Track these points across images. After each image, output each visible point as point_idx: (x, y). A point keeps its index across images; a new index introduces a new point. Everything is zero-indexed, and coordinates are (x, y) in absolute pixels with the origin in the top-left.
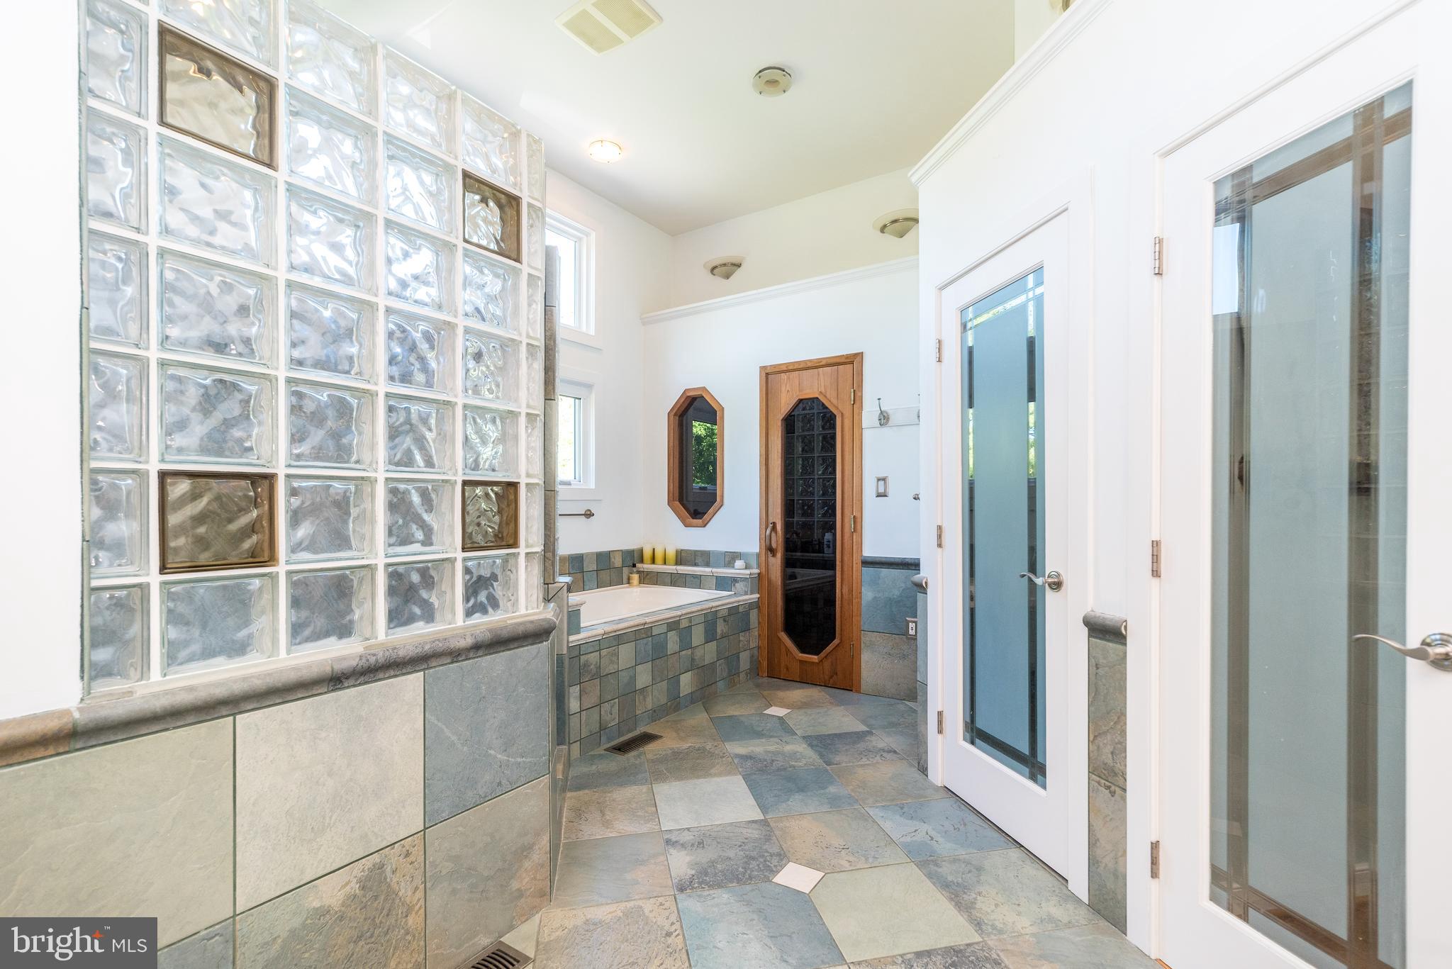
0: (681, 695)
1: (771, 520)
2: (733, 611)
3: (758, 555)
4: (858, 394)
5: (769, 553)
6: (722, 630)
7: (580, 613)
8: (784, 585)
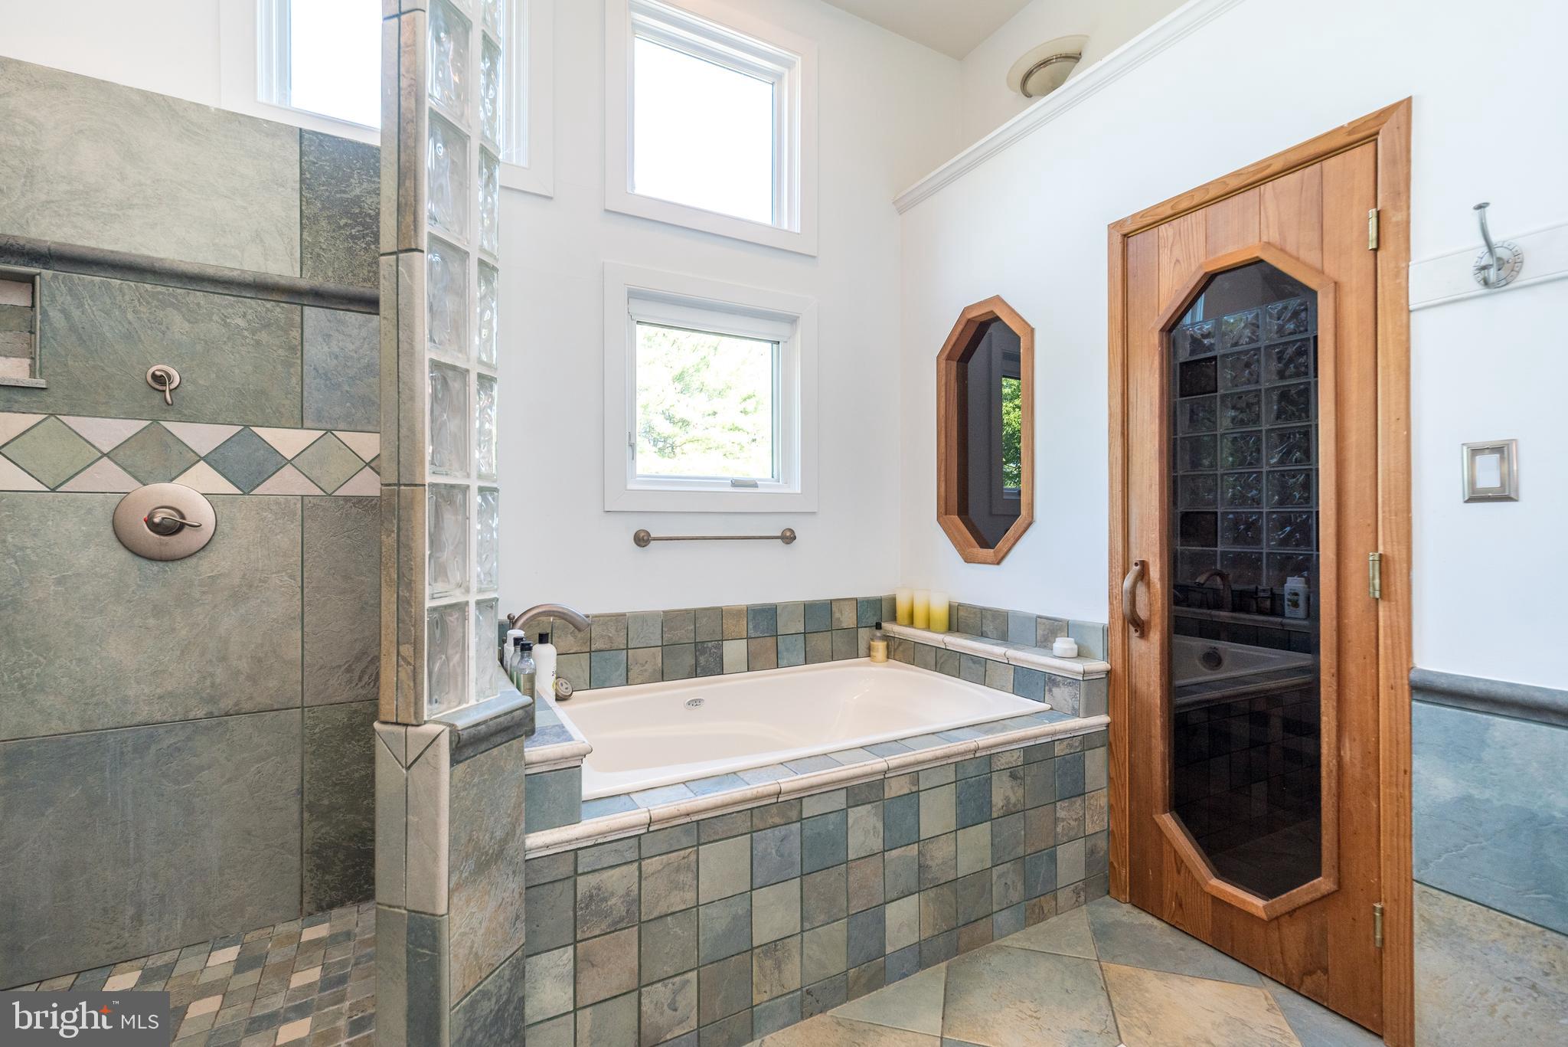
0: (889, 950)
1: (1136, 555)
2: (1037, 754)
3: (1107, 631)
4: (1394, 217)
5: (1132, 629)
6: (1007, 799)
7: (580, 770)
8: (1170, 694)
